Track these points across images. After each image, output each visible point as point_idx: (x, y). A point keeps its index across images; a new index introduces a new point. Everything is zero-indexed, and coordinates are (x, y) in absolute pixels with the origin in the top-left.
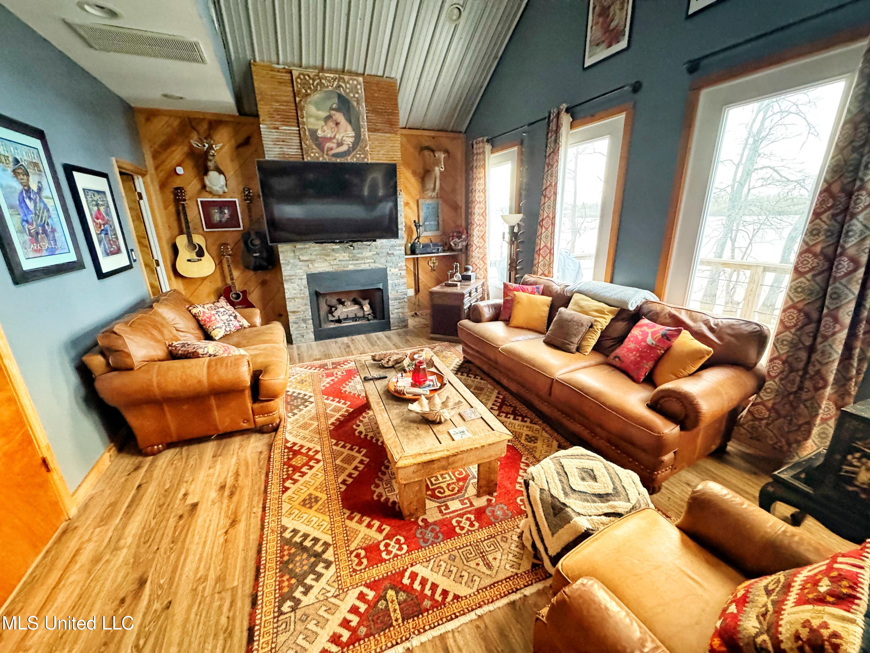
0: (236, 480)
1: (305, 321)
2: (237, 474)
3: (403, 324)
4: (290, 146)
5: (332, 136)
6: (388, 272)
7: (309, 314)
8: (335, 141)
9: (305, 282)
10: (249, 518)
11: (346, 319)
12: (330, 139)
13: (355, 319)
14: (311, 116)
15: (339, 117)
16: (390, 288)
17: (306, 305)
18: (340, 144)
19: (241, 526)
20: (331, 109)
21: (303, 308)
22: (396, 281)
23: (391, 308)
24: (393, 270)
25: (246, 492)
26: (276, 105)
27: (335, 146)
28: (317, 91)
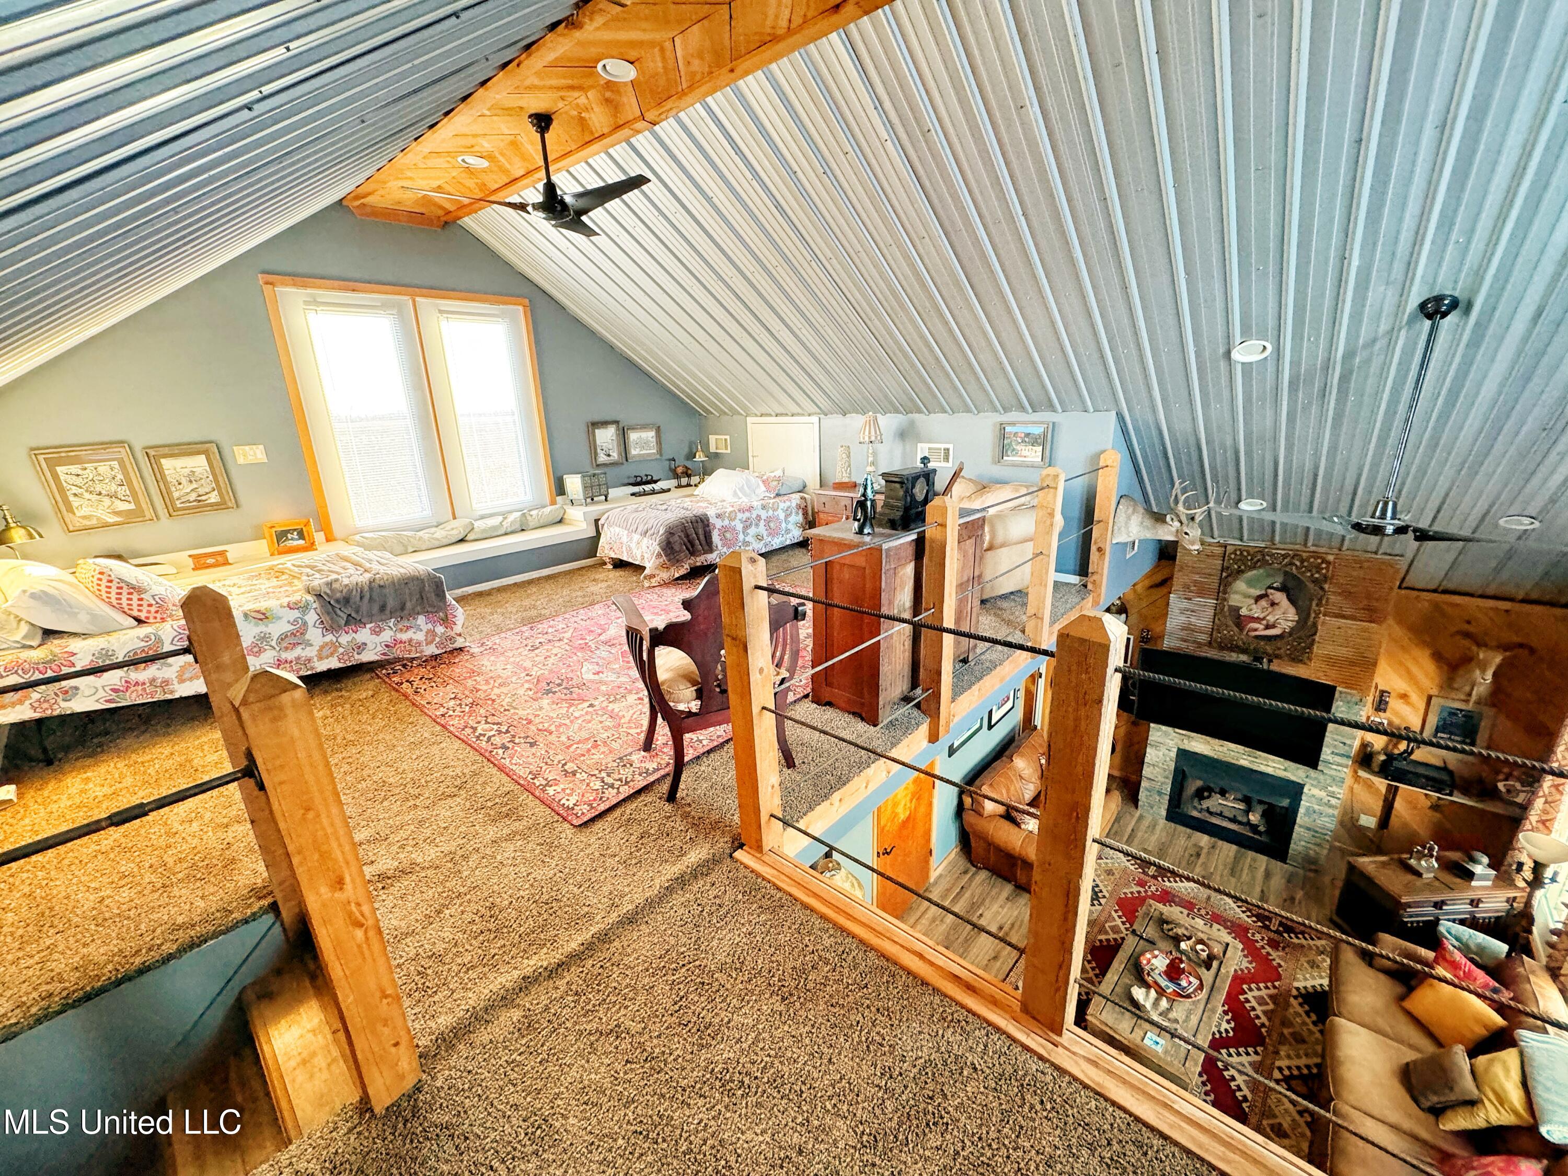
0: (1011, 929)
1: (1160, 793)
2: (1013, 925)
3: (1311, 864)
4: (1199, 618)
5: (1261, 616)
6: (1306, 790)
7: (1168, 789)
8: (1264, 622)
9: (1173, 754)
10: (1003, 963)
11: (1221, 815)
12: (1258, 620)
13: (1233, 820)
14: (1236, 592)
15: (1280, 597)
16: (1302, 810)
17: (1167, 778)
18: (1268, 627)
20: (1270, 587)
21: (1161, 779)
22: (1316, 807)
23: (1294, 835)
24: (1315, 791)
26: (1197, 577)
27: (1262, 627)
28: (1253, 567)
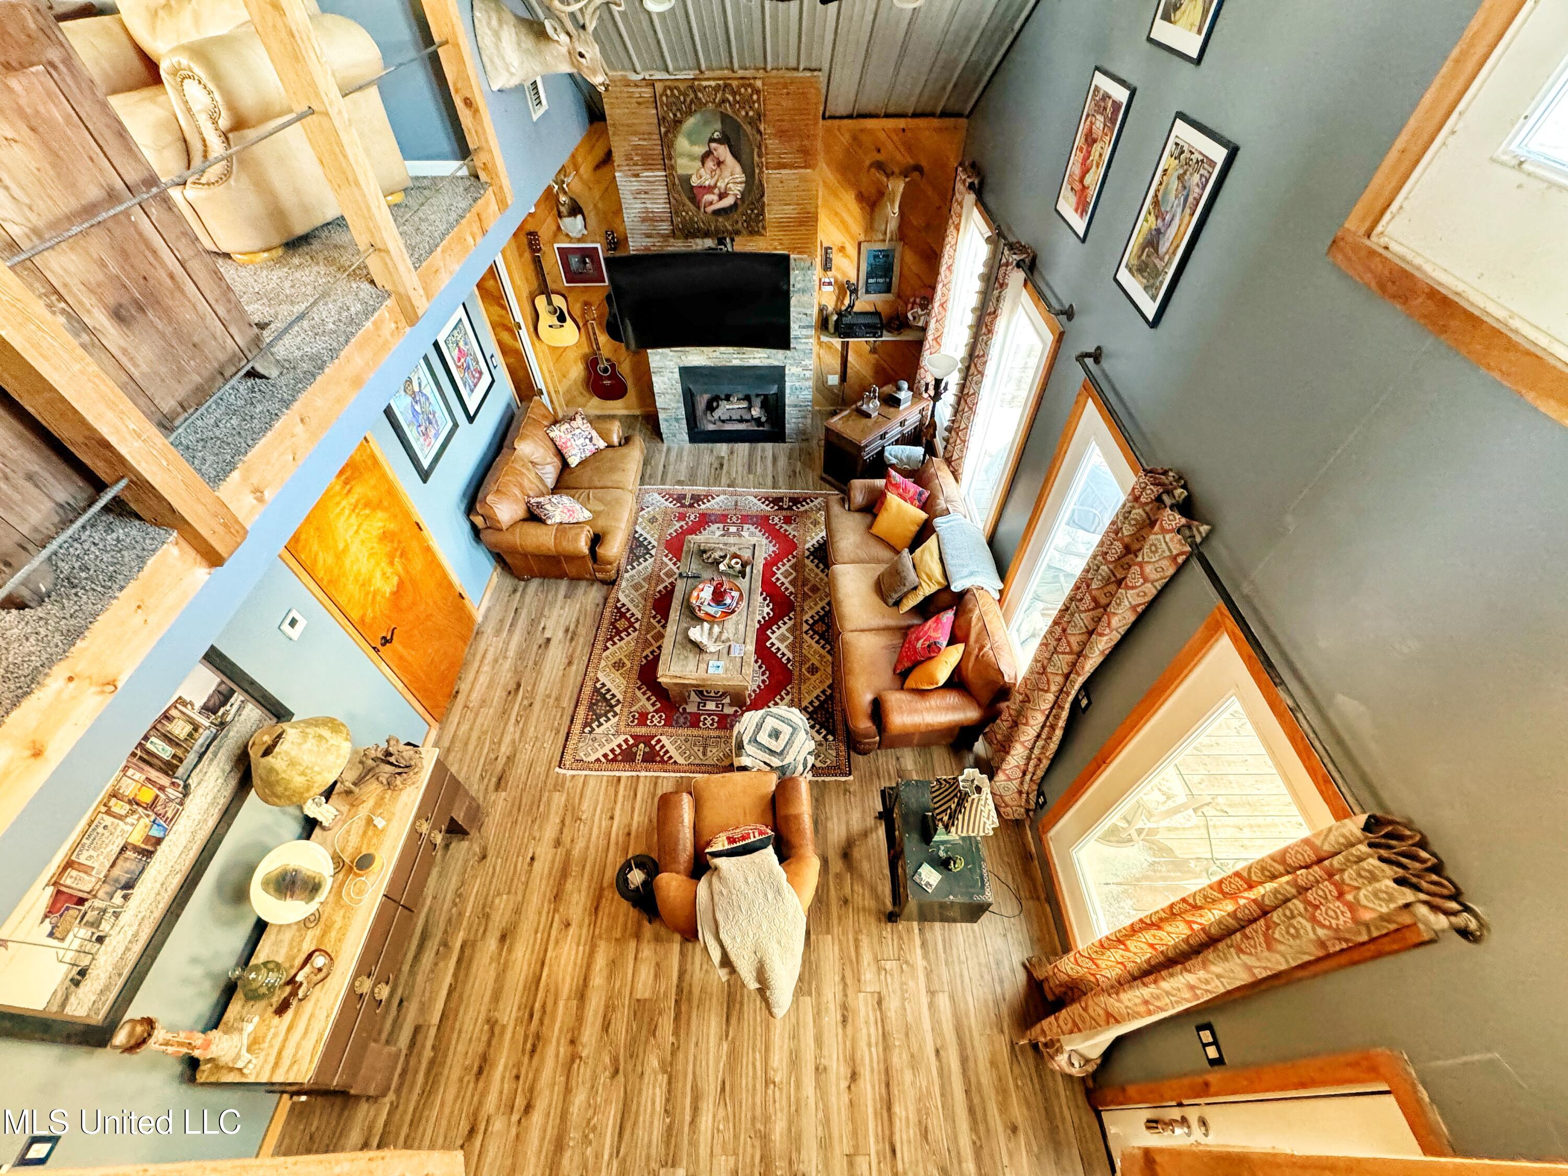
0: (577, 626)
2: (578, 621)
3: (803, 436)
4: (654, 201)
5: (712, 184)
6: (787, 372)
7: (682, 413)
8: (716, 191)
9: (677, 376)
12: (710, 189)
14: (682, 155)
15: (723, 151)
16: (788, 391)
17: (678, 402)
18: (722, 196)
19: (574, 667)
20: (712, 140)
21: (674, 405)
24: (794, 370)
25: (581, 640)
26: (635, 140)
27: (715, 198)
28: (690, 113)
